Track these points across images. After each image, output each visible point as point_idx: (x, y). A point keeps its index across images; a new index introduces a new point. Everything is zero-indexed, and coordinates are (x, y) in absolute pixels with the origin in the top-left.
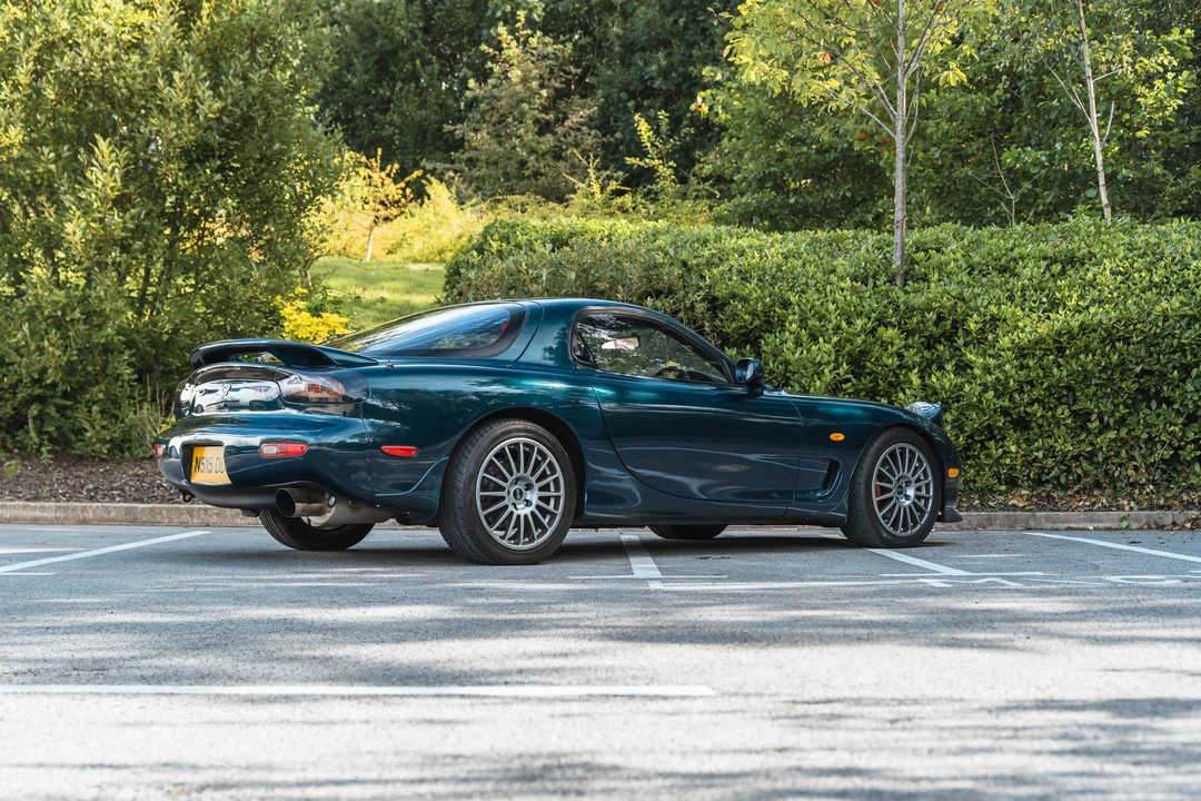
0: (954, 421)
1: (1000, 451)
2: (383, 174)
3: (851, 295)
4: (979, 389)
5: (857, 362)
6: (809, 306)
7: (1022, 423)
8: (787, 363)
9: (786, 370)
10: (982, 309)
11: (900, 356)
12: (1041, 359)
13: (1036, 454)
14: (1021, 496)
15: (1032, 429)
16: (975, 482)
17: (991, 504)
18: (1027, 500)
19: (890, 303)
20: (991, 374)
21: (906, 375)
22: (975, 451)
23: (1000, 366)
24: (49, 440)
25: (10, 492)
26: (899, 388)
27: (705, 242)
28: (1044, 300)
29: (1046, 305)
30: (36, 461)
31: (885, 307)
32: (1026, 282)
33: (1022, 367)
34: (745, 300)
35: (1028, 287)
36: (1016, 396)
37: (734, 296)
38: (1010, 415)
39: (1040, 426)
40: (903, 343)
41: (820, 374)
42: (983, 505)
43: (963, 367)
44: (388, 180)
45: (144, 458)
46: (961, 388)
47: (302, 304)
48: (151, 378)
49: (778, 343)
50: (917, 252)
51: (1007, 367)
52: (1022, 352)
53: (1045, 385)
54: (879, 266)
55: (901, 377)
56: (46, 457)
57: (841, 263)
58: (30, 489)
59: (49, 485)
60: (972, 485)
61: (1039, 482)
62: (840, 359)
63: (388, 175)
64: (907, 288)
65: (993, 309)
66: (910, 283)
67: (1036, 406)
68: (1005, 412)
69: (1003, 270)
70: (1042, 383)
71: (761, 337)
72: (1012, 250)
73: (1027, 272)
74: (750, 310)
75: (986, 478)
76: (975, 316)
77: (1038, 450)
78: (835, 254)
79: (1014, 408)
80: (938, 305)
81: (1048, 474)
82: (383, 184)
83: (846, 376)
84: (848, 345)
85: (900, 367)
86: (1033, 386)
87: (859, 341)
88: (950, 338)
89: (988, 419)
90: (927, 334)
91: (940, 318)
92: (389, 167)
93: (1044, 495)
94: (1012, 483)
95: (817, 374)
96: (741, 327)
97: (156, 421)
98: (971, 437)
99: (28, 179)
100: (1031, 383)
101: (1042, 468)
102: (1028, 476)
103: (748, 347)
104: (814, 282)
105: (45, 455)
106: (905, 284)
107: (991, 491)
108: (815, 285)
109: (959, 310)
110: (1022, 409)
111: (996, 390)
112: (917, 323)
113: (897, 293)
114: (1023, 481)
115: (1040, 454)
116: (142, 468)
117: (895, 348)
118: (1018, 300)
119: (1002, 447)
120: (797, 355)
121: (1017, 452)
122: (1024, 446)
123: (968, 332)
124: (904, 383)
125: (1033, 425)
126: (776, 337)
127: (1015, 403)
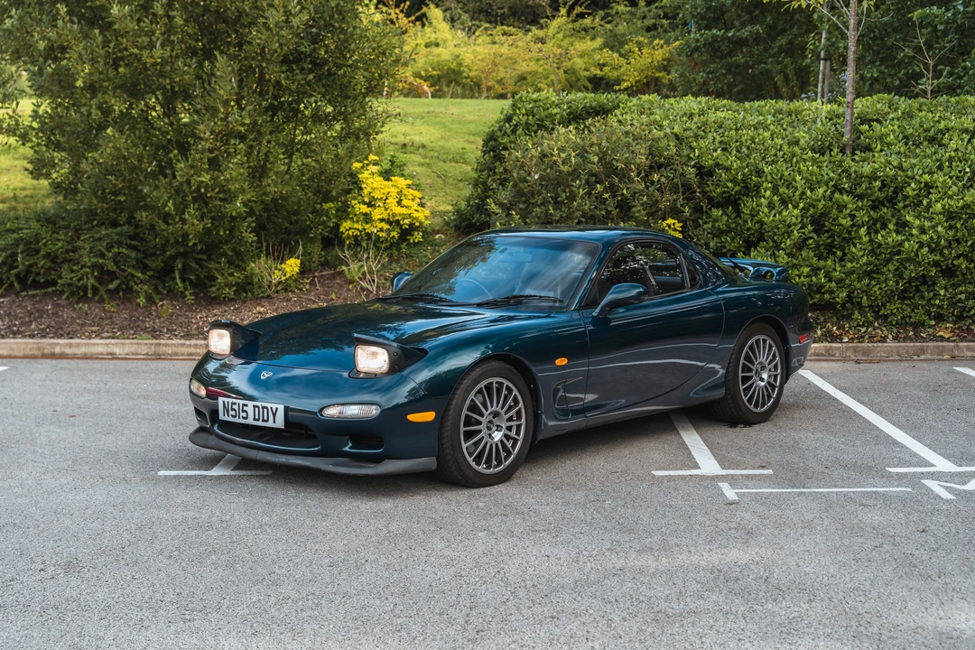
0: (896, 270)
1: (932, 294)
2: (397, 11)
3: (812, 165)
4: (916, 246)
5: (819, 223)
6: (779, 176)
7: (949, 272)
8: (761, 223)
9: (761, 228)
10: (917, 177)
11: (852, 216)
12: (966, 221)
13: (959, 296)
14: (947, 328)
15: (957, 276)
16: (910, 317)
17: (923, 335)
18: (951, 332)
19: (843, 172)
20: (925, 233)
21: (857, 232)
22: (911, 293)
23: (933, 227)
24: (190, 284)
25: (168, 330)
26: (850, 243)
27: (691, 116)
28: (968, 170)
29: (969, 174)
30: (181, 300)
31: (840, 175)
32: (953, 154)
33: (950, 228)
34: (728, 169)
35: (954, 158)
36: (946, 251)
37: (717, 165)
38: (940, 266)
39: (963, 275)
40: (855, 206)
41: (789, 234)
42: (916, 336)
43: (902, 226)
44: (401, 16)
45: (262, 297)
46: (901, 244)
47: (375, 169)
48: (265, 235)
49: (754, 206)
50: (862, 124)
51: (940, 229)
52: (950, 215)
53: (969, 243)
54: (832, 138)
55: (853, 233)
56: (190, 298)
57: (802, 134)
58: (182, 327)
59: (196, 323)
60: (907, 320)
61: (961, 318)
62: (805, 220)
63: (402, 11)
64: (857, 158)
65: (927, 177)
66: (858, 152)
67: (961, 260)
68: (936, 264)
69: (932, 140)
70: (966, 241)
71: (740, 199)
72: (939, 122)
73: (953, 145)
74: (731, 178)
75: (919, 315)
76: (913, 185)
77: (961, 293)
78: (795, 124)
79: (943, 261)
80: (882, 174)
81: (969, 312)
82: (397, 18)
83: (811, 235)
84: (812, 209)
85: (852, 226)
86: (959, 243)
87: (820, 206)
88: (892, 201)
89: (923, 270)
90: (873, 198)
91: (884, 185)
92: (402, 5)
93: (965, 328)
94: (940, 318)
95: (787, 233)
96: (724, 192)
97: (270, 268)
98: (909, 282)
99: (169, 87)
100: (958, 241)
101: (964, 308)
102: (953, 313)
103: (730, 208)
104: (782, 153)
105: (188, 297)
106: (853, 154)
107: (923, 324)
108: (783, 157)
109: (899, 178)
110: (950, 261)
111: (929, 246)
112: (866, 189)
113: (848, 162)
114: (948, 317)
115: (963, 296)
116: (262, 306)
117: (848, 211)
118: (946, 170)
119: (932, 291)
120: (771, 218)
121: (945, 295)
122: (951, 290)
123: (906, 197)
124: (855, 238)
125: (958, 273)
126: (753, 201)
127: (943, 256)
